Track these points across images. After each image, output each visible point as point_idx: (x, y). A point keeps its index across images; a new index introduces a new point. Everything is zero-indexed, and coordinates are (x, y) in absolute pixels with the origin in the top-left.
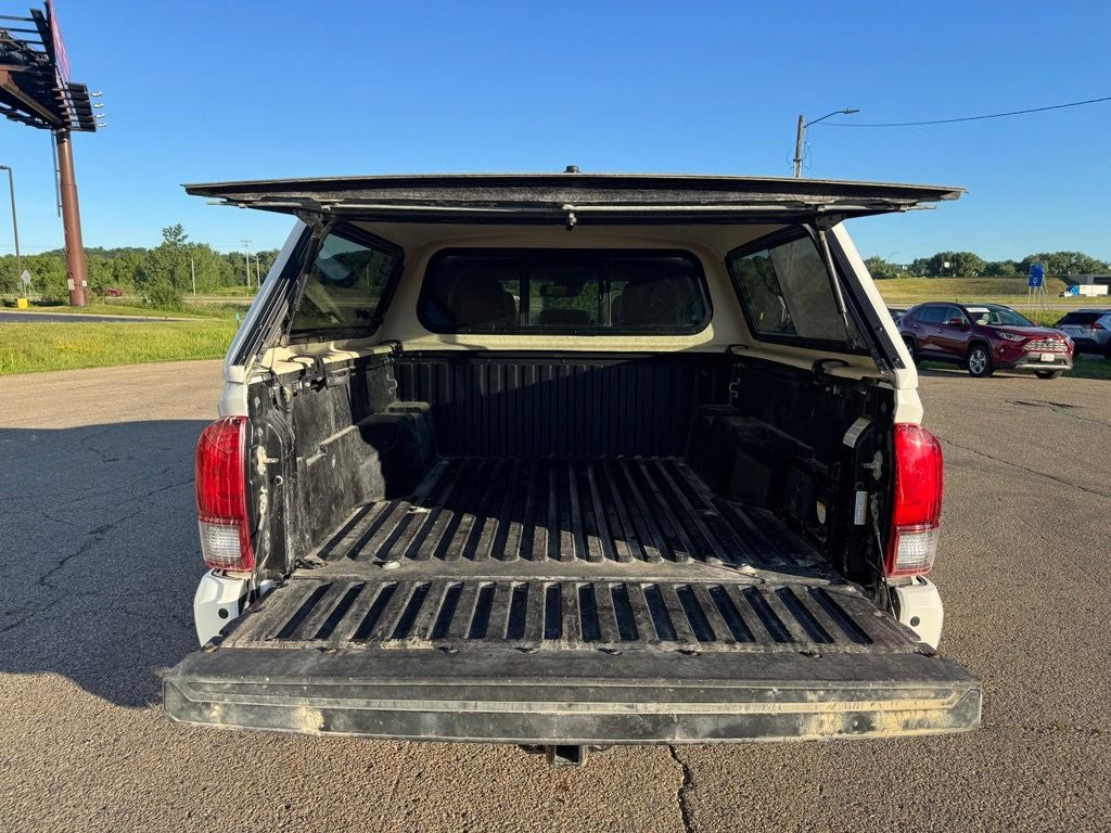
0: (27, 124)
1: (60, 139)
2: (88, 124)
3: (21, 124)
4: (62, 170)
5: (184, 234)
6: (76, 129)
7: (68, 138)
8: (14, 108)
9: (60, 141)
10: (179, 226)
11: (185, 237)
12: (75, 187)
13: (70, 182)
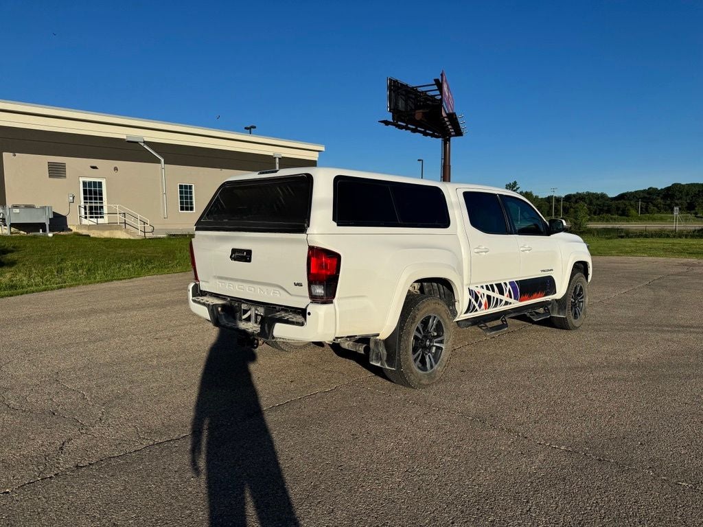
0: (432, 137)
1: (446, 141)
2: (459, 133)
3: (429, 137)
4: (445, 159)
5: (517, 186)
6: (453, 136)
7: (449, 141)
8: (426, 130)
9: (445, 144)
10: (515, 182)
11: (517, 189)
12: (450, 166)
13: (447, 164)
